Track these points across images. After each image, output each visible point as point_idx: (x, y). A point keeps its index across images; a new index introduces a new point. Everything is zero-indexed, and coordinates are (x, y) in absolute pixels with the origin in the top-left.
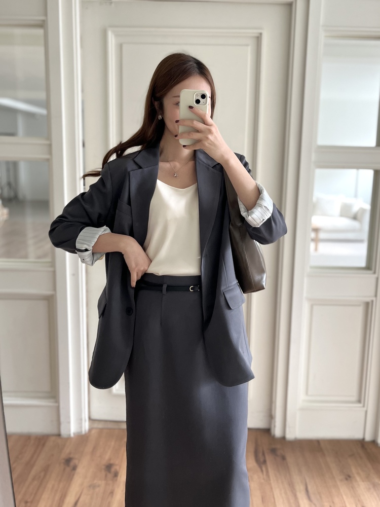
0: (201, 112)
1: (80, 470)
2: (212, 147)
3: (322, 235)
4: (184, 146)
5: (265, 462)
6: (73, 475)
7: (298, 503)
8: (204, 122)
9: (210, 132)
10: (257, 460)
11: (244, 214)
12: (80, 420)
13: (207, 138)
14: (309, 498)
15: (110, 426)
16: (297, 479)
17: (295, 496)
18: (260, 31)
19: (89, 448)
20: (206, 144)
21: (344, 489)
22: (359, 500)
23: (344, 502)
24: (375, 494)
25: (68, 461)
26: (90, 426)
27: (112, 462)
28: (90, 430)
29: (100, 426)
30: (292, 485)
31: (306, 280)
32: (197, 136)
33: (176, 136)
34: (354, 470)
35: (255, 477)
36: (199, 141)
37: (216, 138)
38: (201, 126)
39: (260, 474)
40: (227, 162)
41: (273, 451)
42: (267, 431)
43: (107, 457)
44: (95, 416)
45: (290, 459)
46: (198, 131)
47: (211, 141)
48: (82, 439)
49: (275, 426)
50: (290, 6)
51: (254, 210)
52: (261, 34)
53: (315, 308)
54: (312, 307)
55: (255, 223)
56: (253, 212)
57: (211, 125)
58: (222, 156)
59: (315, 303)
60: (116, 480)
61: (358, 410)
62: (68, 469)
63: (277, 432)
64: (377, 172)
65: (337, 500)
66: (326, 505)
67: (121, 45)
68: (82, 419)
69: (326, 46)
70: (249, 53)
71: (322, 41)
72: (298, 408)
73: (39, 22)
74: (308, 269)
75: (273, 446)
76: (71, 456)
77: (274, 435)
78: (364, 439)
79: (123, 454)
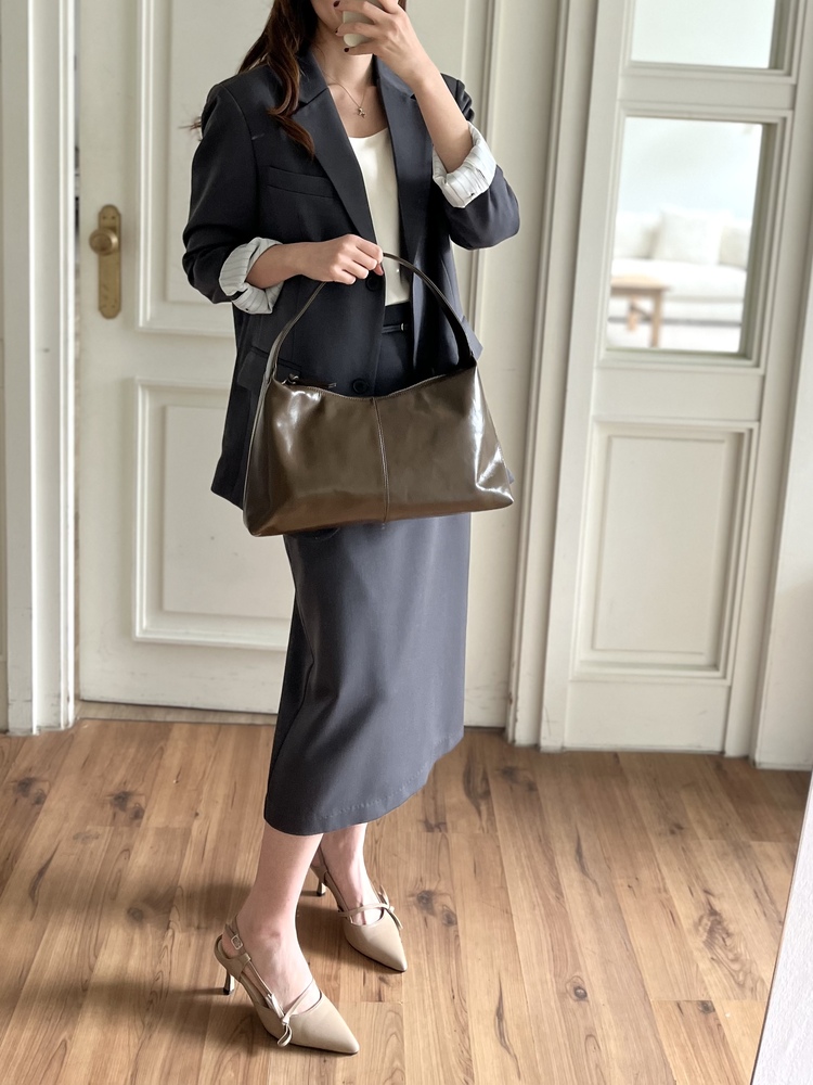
1: (55, 803)
2: (394, 55)
3: (669, 309)
5: (487, 794)
6: (38, 813)
7: (557, 877)
8: (384, 7)
10: (469, 791)
11: (437, 179)
12: (55, 697)
13: (386, 38)
14: (583, 869)
15: (126, 714)
16: (558, 831)
17: (551, 863)
19: (75, 759)
20: (385, 47)
21: (664, 854)
22: (697, 877)
23: (663, 879)
24: (737, 865)
25: (25, 785)
26: (76, 715)
27: (129, 788)
28: (78, 722)
29: (103, 714)
30: (545, 843)
34: (690, 813)
35: (463, 823)
36: (371, 40)
38: (377, 13)
39: (475, 818)
40: (419, 82)
41: (509, 773)
42: (499, 733)
43: (118, 779)
44: (90, 692)
45: (546, 790)
46: (371, 22)
47: (393, 43)
48: (59, 741)
49: (515, 720)
51: (456, 173)
53: (616, 442)
54: (609, 440)
55: (457, 199)
56: (453, 177)
57: (395, 14)
58: (412, 73)
59: (618, 431)
60: (139, 825)
61: (710, 689)
62: (24, 802)
63: (521, 734)
64: (771, 135)
65: (645, 874)
66: (621, 883)
68: (59, 696)
72: (570, 678)
74: (602, 350)
75: (509, 764)
76: (32, 776)
77: (514, 741)
78: (723, 752)
79: (156, 773)
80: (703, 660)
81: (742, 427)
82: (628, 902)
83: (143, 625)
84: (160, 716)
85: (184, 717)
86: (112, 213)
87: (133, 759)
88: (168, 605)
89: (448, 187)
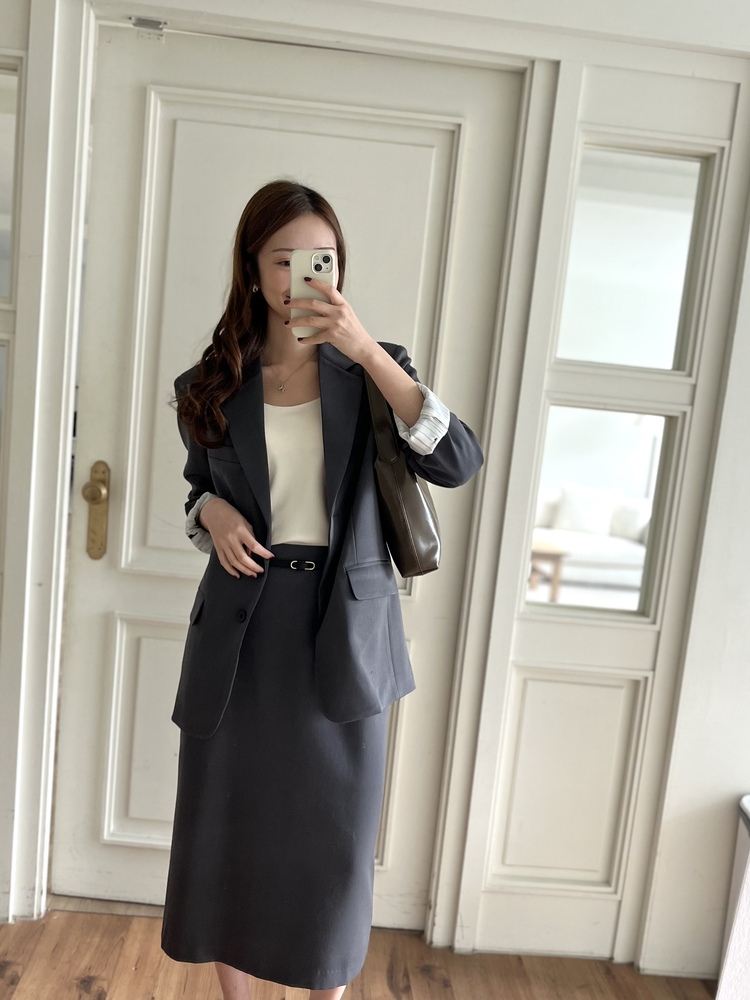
0: (323, 286)
1: (28, 985)
3: (567, 572)
4: (300, 339)
5: (408, 989)
6: (12, 993)
8: (330, 301)
9: (340, 314)
10: (392, 985)
11: (403, 434)
12: (30, 890)
13: (337, 325)
18: (457, 120)
19: (45, 946)
20: (336, 333)
26: (47, 907)
27: (93, 973)
28: (49, 913)
29: (71, 906)
31: (516, 626)
32: (320, 322)
33: (287, 323)
36: (323, 331)
37: (350, 323)
38: (325, 308)
40: (369, 358)
41: (427, 971)
42: (419, 935)
43: (84, 964)
44: (58, 889)
45: (459, 986)
46: (321, 315)
47: (343, 329)
48: (31, 929)
49: (434, 924)
50: (520, 77)
52: (459, 126)
53: (531, 684)
54: (525, 682)
55: (424, 447)
56: (416, 430)
57: (341, 305)
58: (362, 351)
59: (533, 675)
61: (604, 903)
63: (438, 937)
64: (671, 422)
67: (174, 123)
68: (34, 889)
69: (586, 162)
70: (432, 162)
71: (579, 151)
72: (483, 889)
73: (10, 61)
74: (522, 604)
75: (427, 962)
76: (8, 959)
77: (431, 942)
78: (611, 959)
79: (118, 961)
80: (598, 876)
81: (639, 675)
83: (110, 828)
84: (121, 910)
85: (143, 912)
86: (102, 468)
87: (97, 948)
88: (134, 812)
89: (413, 439)
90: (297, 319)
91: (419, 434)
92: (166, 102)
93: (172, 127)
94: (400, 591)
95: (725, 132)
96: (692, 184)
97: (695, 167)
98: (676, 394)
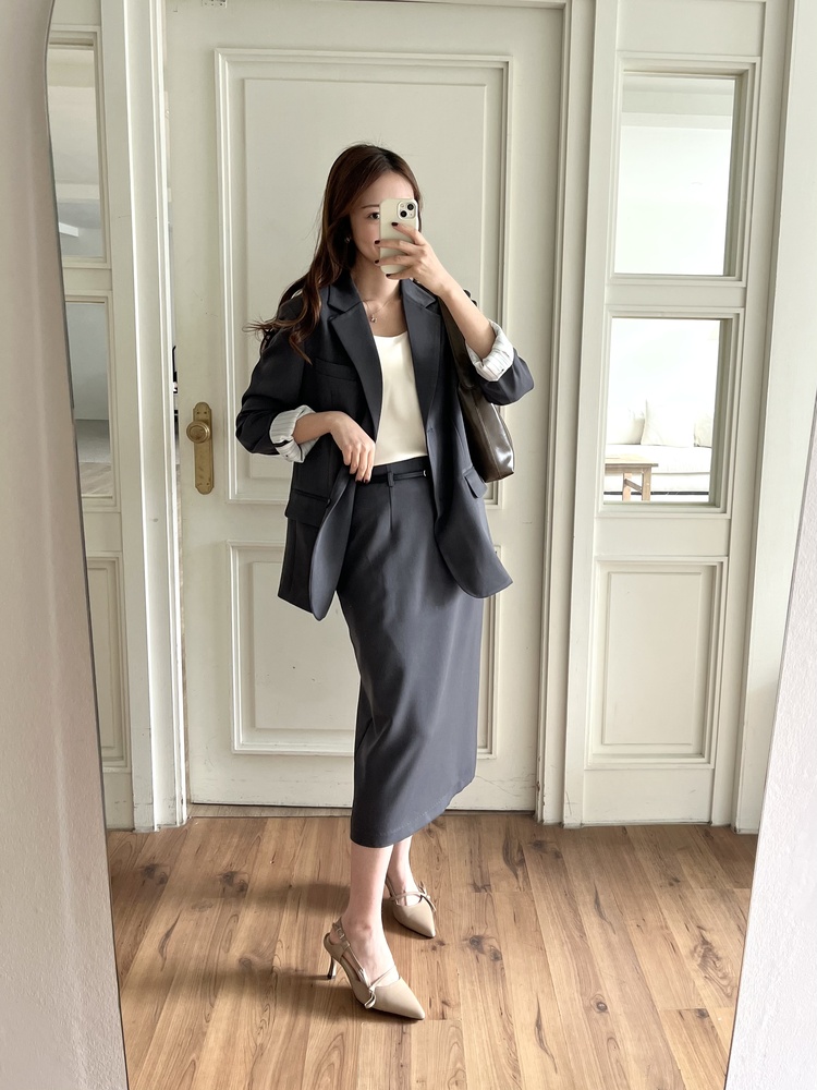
0: (408, 229)
1: (176, 882)
2: (427, 275)
4: (388, 275)
5: (522, 862)
6: (162, 891)
7: (580, 921)
8: (414, 242)
9: (422, 252)
10: (508, 860)
11: (476, 364)
12: (172, 800)
13: (420, 263)
14: (601, 915)
15: (229, 812)
16: (580, 888)
17: (576, 912)
18: (505, 59)
19: (189, 848)
20: (419, 270)
21: (665, 901)
22: (692, 917)
23: (664, 919)
24: (723, 907)
25: (150, 870)
26: (189, 815)
27: (234, 869)
28: (190, 820)
29: (211, 813)
30: (570, 896)
31: (596, 524)
32: (406, 260)
33: (377, 262)
34: (686, 870)
35: (504, 884)
36: (409, 268)
37: (430, 261)
38: (410, 247)
39: (513, 880)
41: (539, 845)
42: (530, 815)
43: (225, 862)
44: (201, 796)
45: (570, 857)
46: (406, 254)
48: (176, 835)
49: (543, 804)
50: (560, 11)
51: (490, 357)
52: (507, 63)
53: (615, 578)
54: (609, 575)
55: (492, 375)
56: (488, 361)
57: (423, 244)
58: (442, 286)
59: (616, 568)
60: (243, 896)
61: (698, 772)
62: (150, 882)
63: (548, 815)
64: (726, 324)
65: (650, 917)
66: (631, 924)
67: (243, 81)
68: (175, 799)
69: (626, 88)
70: (485, 99)
71: (620, 78)
72: (585, 768)
73: (86, 37)
74: (601, 504)
75: (539, 839)
76: (156, 862)
77: (542, 821)
78: (710, 822)
79: (256, 857)
80: (691, 750)
81: (714, 561)
82: (637, 937)
83: (240, 740)
84: (256, 813)
85: (276, 813)
86: (204, 409)
87: (236, 847)
88: (261, 722)
89: (485, 368)
90: (385, 258)
91: (490, 365)
92: (233, 63)
93: (241, 86)
94: (486, 501)
95: (754, 49)
96: (730, 100)
97: (731, 84)
98: (728, 298)
